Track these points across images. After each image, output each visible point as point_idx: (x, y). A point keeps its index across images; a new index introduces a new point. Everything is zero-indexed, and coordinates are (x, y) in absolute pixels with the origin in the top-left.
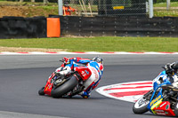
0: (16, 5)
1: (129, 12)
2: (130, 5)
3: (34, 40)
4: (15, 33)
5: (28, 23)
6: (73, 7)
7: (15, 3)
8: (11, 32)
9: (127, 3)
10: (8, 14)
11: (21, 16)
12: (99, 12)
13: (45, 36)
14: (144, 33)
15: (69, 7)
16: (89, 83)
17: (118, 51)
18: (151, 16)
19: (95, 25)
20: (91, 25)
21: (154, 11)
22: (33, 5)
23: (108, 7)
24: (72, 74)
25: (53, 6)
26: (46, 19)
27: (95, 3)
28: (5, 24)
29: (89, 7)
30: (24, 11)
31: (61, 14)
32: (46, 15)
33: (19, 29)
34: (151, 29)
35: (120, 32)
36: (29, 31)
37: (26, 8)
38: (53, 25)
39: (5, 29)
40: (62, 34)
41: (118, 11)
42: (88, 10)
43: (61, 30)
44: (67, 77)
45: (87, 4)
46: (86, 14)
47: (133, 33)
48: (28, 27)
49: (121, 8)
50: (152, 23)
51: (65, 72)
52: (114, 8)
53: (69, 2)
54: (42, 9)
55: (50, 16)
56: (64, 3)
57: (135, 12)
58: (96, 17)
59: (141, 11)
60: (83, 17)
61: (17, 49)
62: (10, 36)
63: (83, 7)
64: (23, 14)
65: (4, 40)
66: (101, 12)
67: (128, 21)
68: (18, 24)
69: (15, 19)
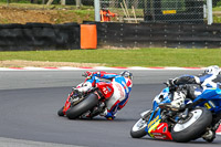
0: (43, 9)
1: (182, 17)
2: (184, 9)
3: (65, 52)
4: (41, 43)
5: (57, 31)
6: (112, 11)
7: (41, 6)
8: (36, 43)
9: (180, 5)
10: (32, 20)
11: (48, 22)
12: (145, 18)
13: (78, 47)
14: (201, 44)
15: (107, 12)
16: (112, 102)
17: (169, 65)
18: (210, 22)
19: (141, 33)
20: (135, 34)
21: (214, 16)
22: (63, 8)
23: (156, 12)
24: (92, 91)
25: (88, 10)
26: (79, 26)
27: (141, 6)
28: (28, 32)
29: (133, 11)
30: (53, 16)
31: (98, 19)
32: (79, 22)
33: (45, 38)
34: (210, 39)
35: (172, 43)
36: (58, 40)
37: (55, 12)
38: (88, 34)
39: (29, 39)
40: (99, 44)
41: (169, 16)
42: (131, 15)
43: (98, 40)
44: (86, 94)
45: (130, 7)
46: (129, 20)
47: (187, 43)
48: (58, 36)
49: (173, 12)
50: (211, 32)
51: (85, 89)
52: (164, 12)
53: (108, 5)
54: (75, 13)
55: (85, 22)
56: (102, 5)
57: (190, 17)
58: (142, 23)
59: (196, 16)
60: (125, 23)
61: (43, 63)
62: (35, 48)
63: (125, 11)
64: (51, 19)
65: (27, 53)
66: (148, 17)
67: (182, 29)
68: (45, 33)
69: (41, 26)
